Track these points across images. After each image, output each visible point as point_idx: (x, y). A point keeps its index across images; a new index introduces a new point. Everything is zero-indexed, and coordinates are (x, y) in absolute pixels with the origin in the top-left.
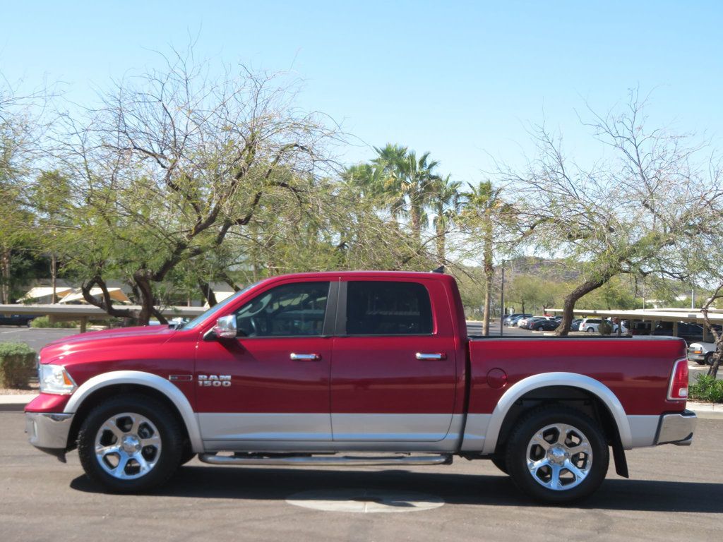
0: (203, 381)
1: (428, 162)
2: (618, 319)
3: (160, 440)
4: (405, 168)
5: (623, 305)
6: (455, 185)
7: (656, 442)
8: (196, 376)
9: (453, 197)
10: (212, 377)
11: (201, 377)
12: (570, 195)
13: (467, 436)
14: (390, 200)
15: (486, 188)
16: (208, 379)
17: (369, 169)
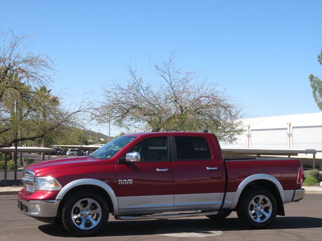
0: (120, 182)
3: (101, 211)
7: (292, 201)
8: (117, 180)
10: (124, 180)
11: (119, 180)
13: (226, 201)
16: (122, 182)
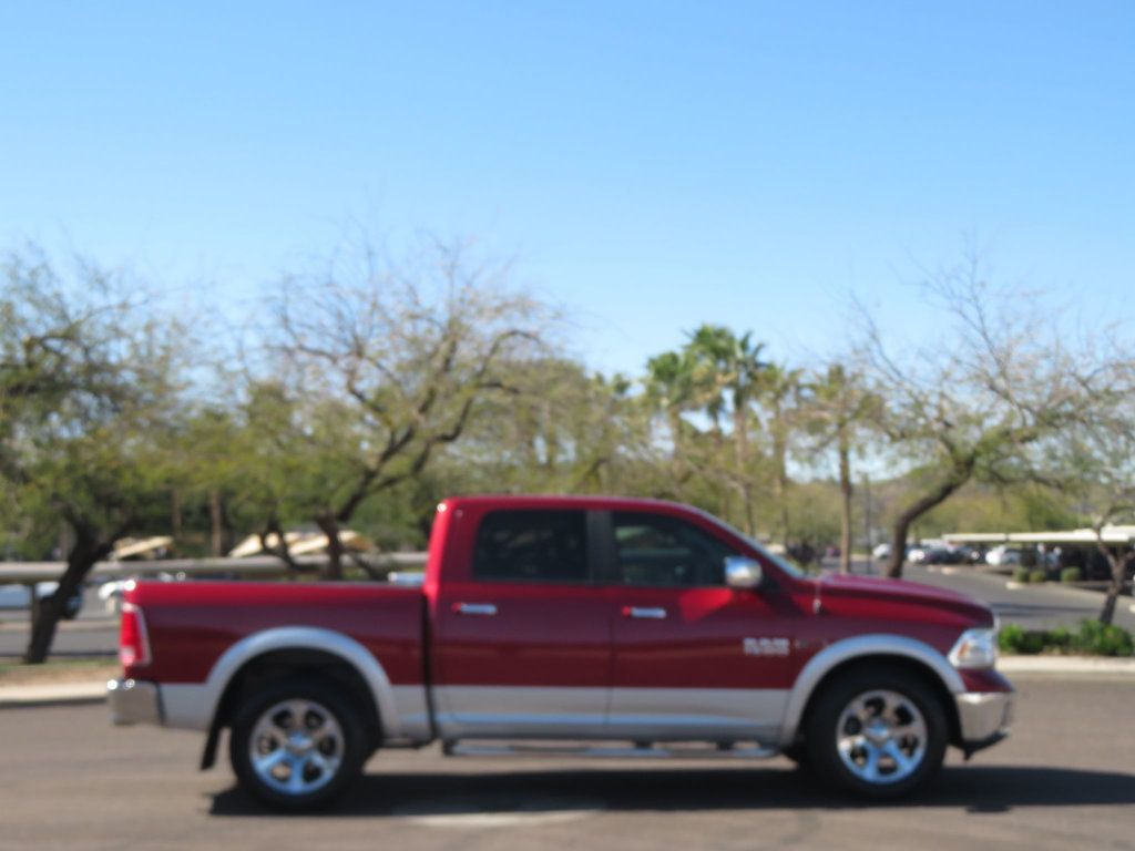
1: (753, 343)
2: (1050, 546)
4: (721, 354)
5: (1053, 526)
6: (794, 374)
9: (792, 389)
12: (891, 379)
14: (704, 397)
15: (837, 374)
17: (674, 358)
